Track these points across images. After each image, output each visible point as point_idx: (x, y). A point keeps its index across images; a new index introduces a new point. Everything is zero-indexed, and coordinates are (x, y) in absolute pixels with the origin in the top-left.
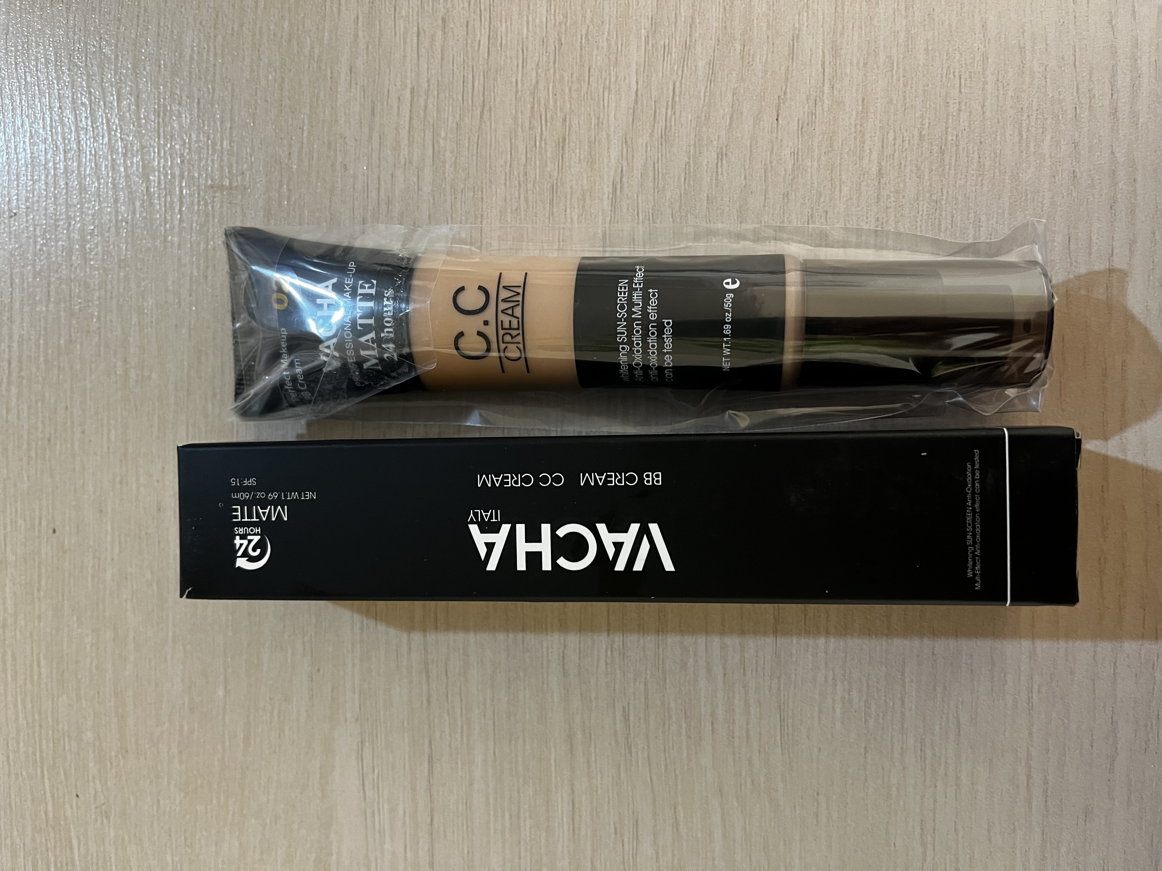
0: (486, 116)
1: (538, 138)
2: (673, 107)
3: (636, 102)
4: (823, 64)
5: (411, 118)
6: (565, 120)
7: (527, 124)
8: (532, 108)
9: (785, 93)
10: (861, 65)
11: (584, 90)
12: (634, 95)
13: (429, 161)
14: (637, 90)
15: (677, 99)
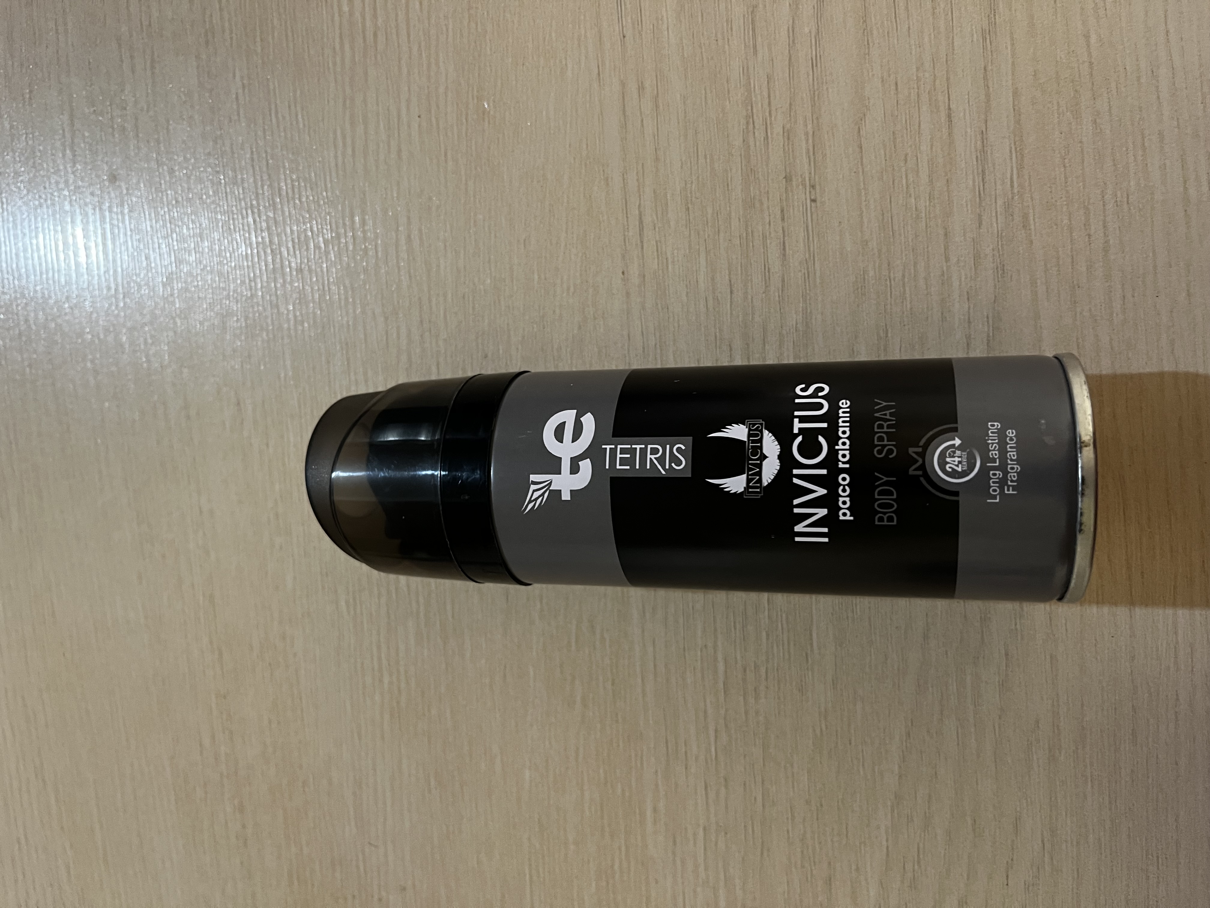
0: (765, 854)
1: (809, 876)
2: (919, 862)
3: (888, 855)
4: (1043, 841)
5: (705, 849)
6: (829, 863)
7: (799, 862)
8: (802, 852)
9: (1012, 860)
10: (1075, 843)
11: (844, 842)
12: (885, 850)
13: (722, 884)
14: (887, 848)
15: (921, 856)
